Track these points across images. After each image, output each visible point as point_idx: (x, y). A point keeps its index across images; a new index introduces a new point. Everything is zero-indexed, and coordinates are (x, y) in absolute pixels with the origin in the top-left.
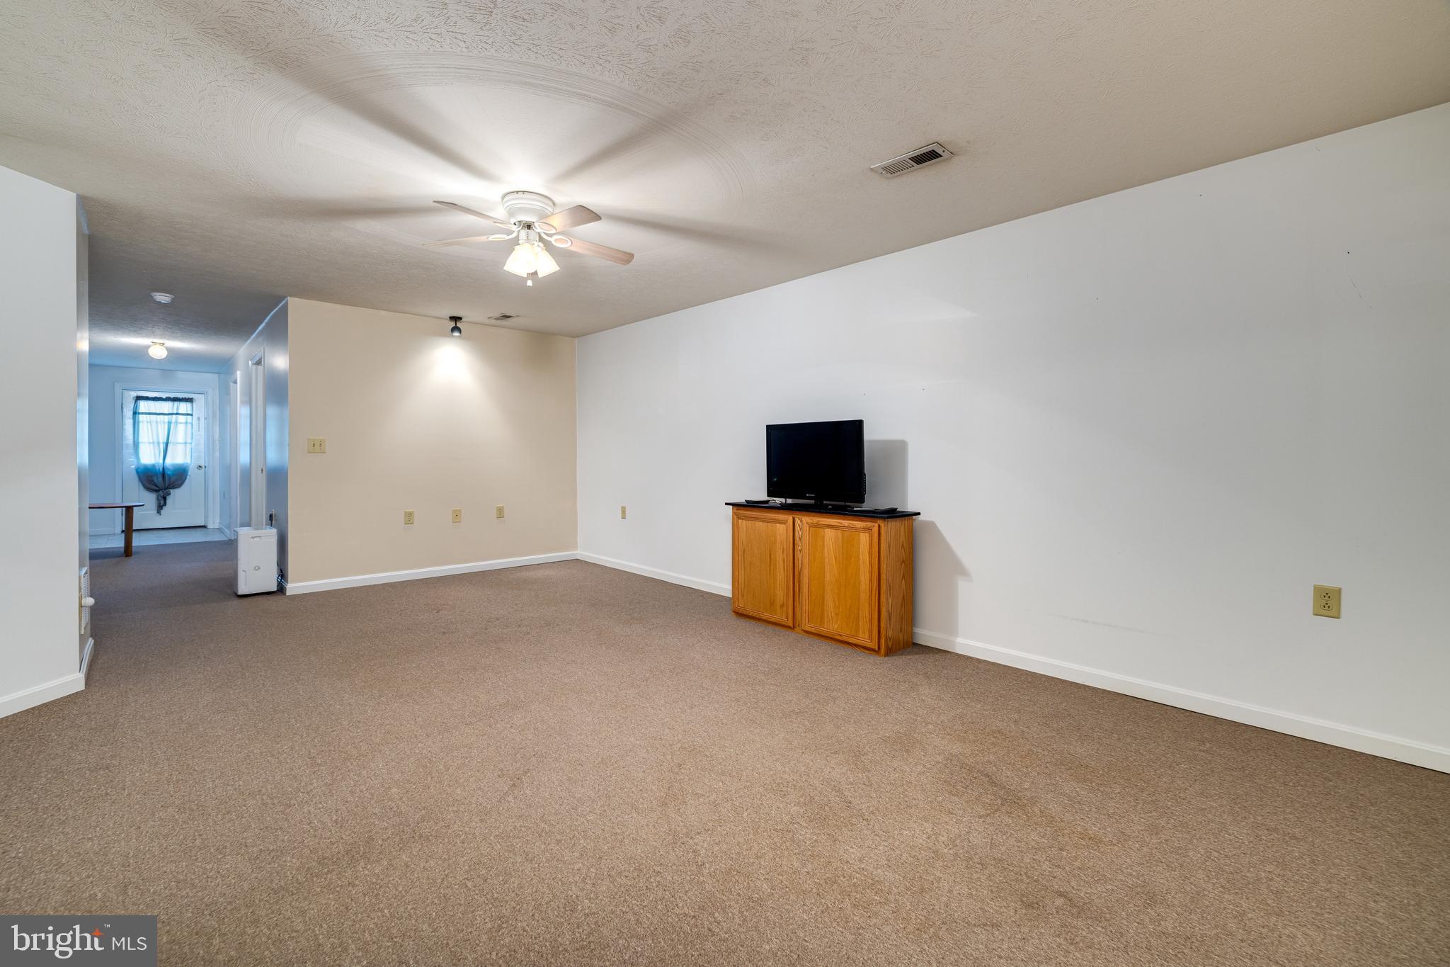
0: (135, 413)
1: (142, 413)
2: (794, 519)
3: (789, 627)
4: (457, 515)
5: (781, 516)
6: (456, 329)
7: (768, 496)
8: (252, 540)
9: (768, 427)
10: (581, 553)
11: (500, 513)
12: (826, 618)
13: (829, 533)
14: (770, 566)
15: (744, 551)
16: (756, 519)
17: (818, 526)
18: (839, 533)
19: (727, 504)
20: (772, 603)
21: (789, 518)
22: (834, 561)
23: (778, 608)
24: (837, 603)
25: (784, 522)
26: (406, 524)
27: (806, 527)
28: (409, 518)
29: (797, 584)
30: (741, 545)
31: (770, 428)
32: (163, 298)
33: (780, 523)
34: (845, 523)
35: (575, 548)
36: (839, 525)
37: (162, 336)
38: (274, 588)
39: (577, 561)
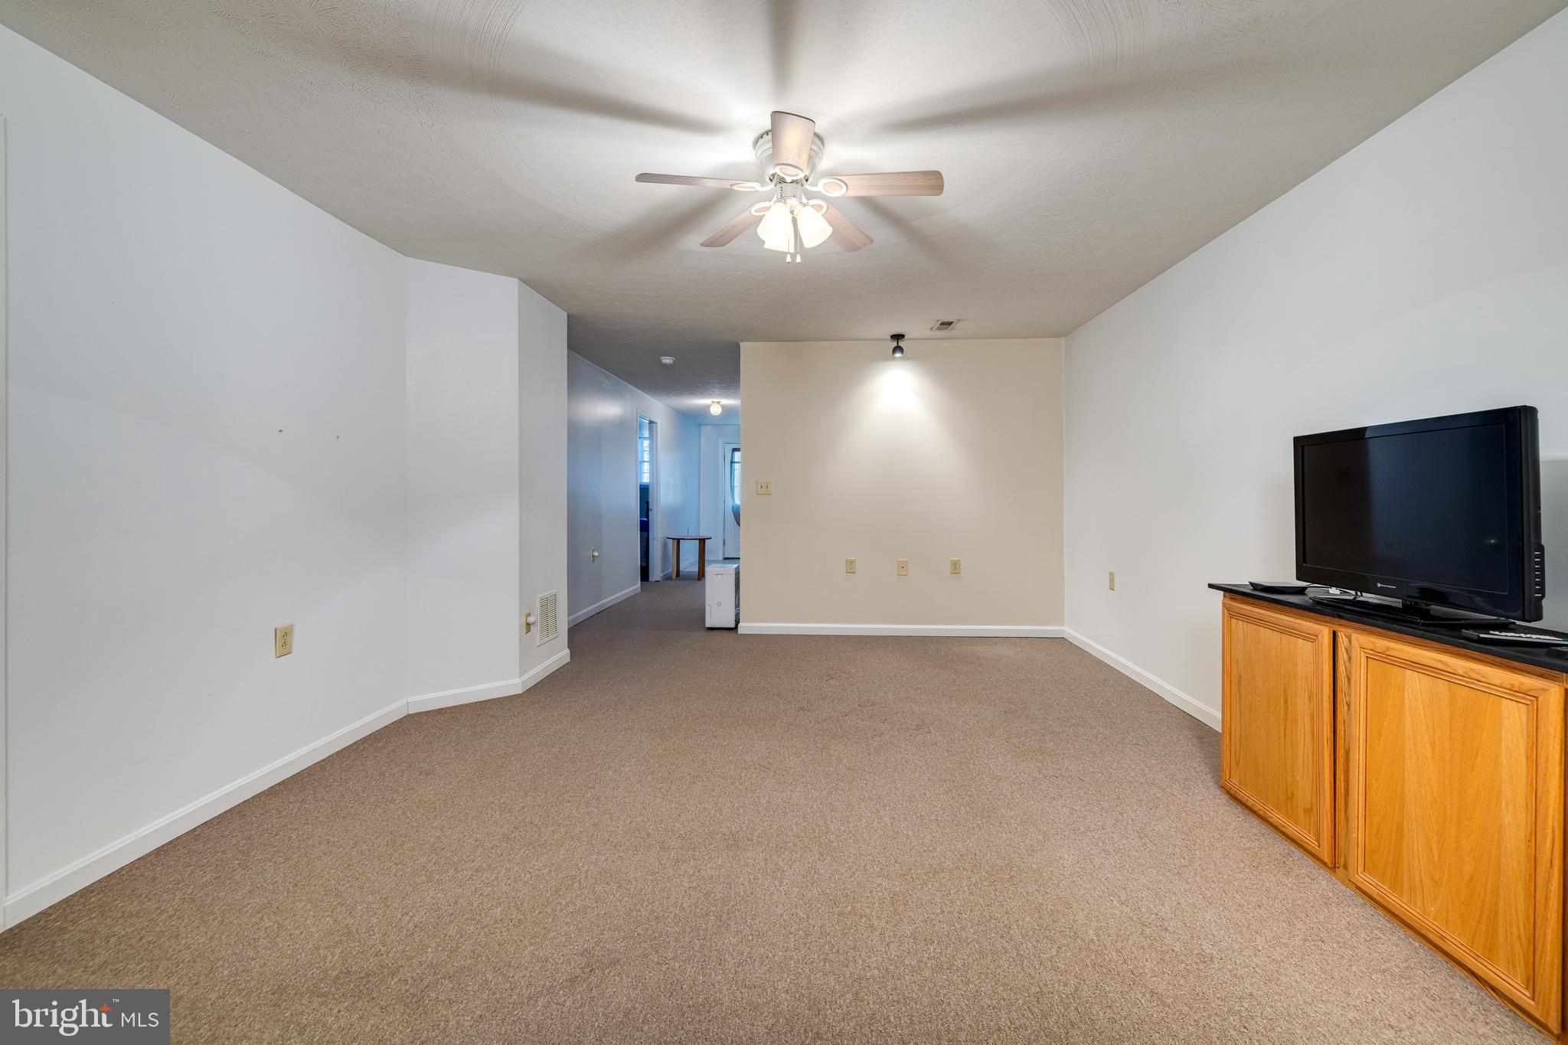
0: (732, 462)
1: (736, 462)
2: (1334, 633)
3: (1325, 864)
4: (902, 566)
5: (1307, 625)
6: (898, 349)
7: (1298, 578)
8: (715, 576)
9: (1297, 440)
10: (1068, 631)
11: (956, 567)
12: (1406, 878)
13: (1414, 681)
14: (1285, 720)
15: (1240, 677)
16: (1260, 622)
17: (1386, 658)
18: (1442, 686)
19: (1211, 586)
20: (1290, 798)
21: (1323, 631)
22: (1428, 747)
23: (1301, 811)
24: (1436, 854)
25: (1313, 638)
26: (847, 572)
27: (1360, 658)
28: (850, 567)
29: (1340, 775)
30: (1234, 666)
31: (1303, 445)
32: (667, 360)
33: (1305, 639)
34: (1460, 665)
35: (1061, 622)
36: (1440, 666)
37: (719, 396)
38: (733, 626)
39: (1062, 640)
